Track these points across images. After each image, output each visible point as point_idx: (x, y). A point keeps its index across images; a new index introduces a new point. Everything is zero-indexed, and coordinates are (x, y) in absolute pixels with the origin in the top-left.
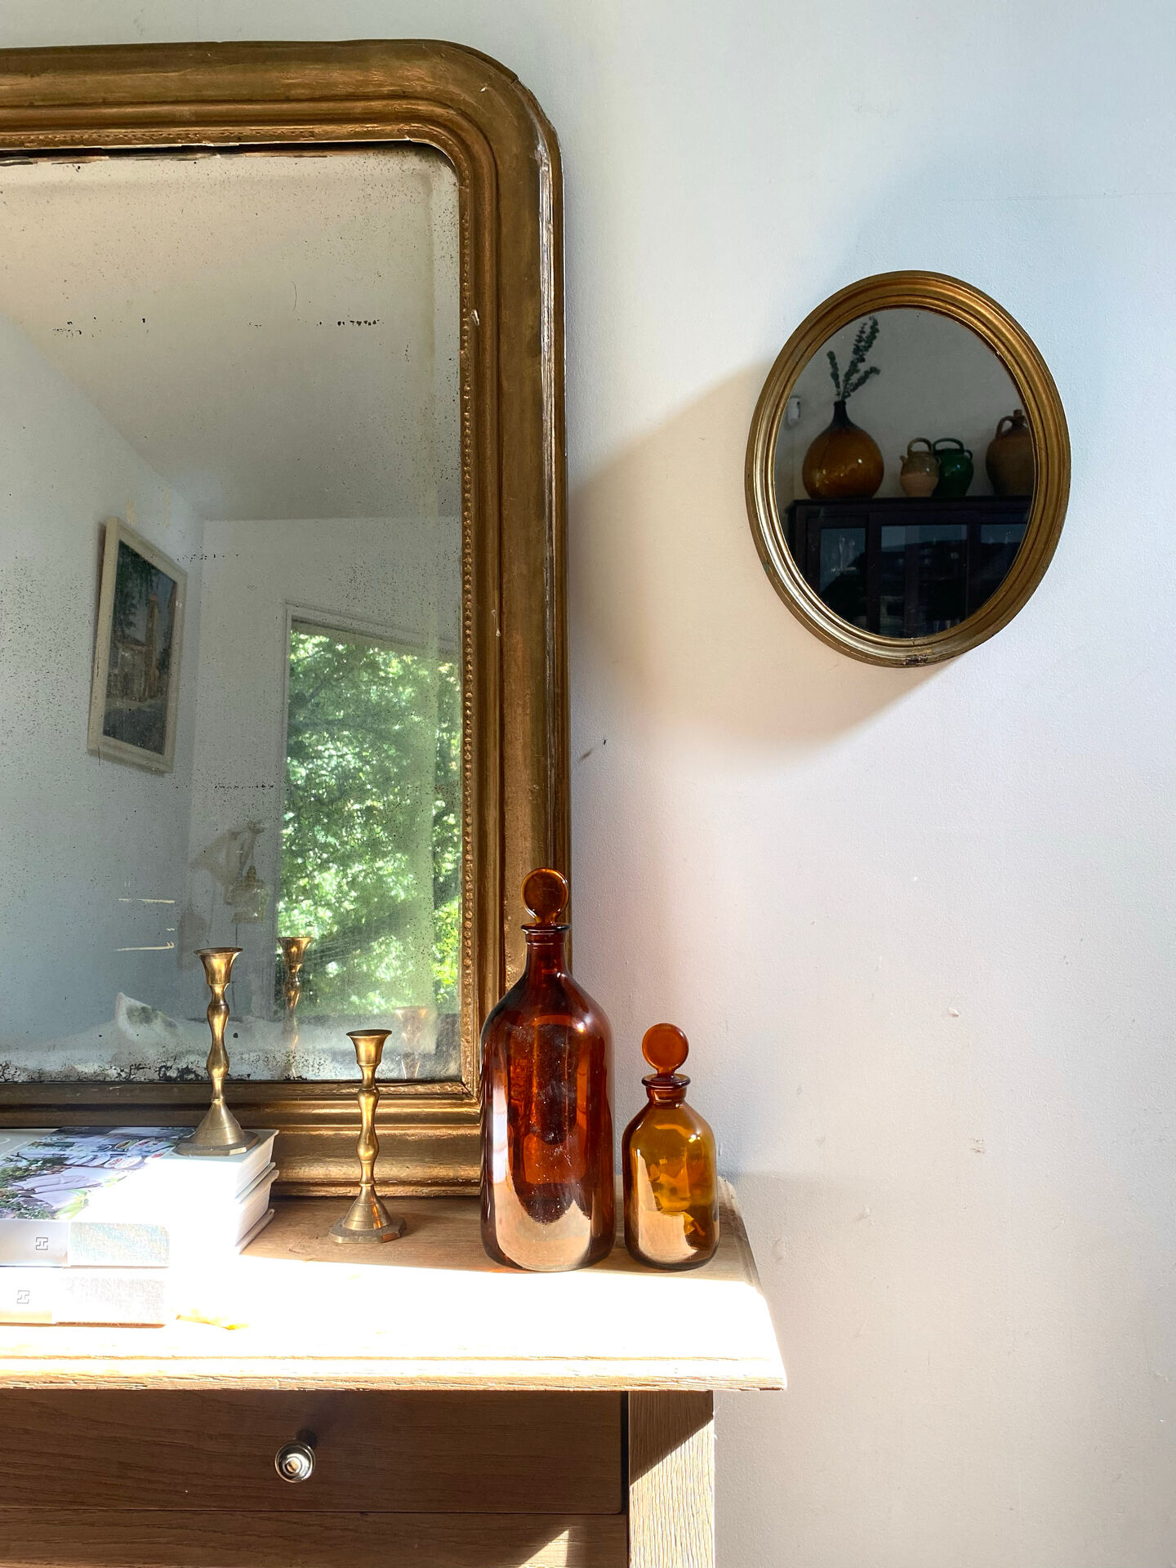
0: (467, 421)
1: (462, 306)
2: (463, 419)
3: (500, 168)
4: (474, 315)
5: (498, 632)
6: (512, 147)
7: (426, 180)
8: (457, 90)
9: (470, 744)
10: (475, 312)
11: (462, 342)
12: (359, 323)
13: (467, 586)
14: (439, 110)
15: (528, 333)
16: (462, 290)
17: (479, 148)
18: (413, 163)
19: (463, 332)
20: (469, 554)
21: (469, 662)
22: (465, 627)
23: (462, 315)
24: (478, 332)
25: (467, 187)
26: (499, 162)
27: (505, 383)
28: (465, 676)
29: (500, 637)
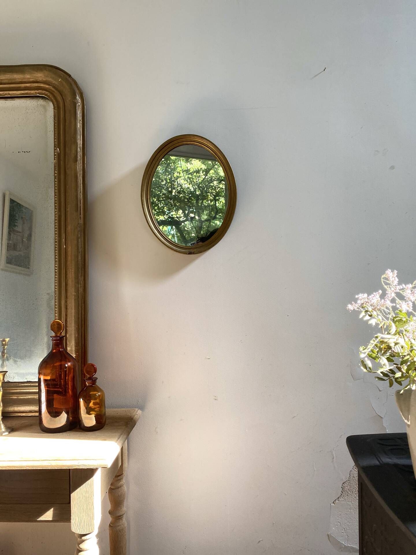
0: (56, 182)
1: (55, 147)
2: (55, 181)
3: (66, 104)
4: (58, 150)
5: (65, 246)
6: (69, 98)
7: (44, 107)
8: (52, 80)
9: (57, 280)
10: (58, 149)
11: (55, 158)
12: (25, 152)
13: (56, 232)
14: (47, 86)
15: (73, 156)
16: (55, 142)
17: (59, 98)
18: (41, 102)
19: (55, 155)
20: (56, 222)
21: (56, 255)
22: (55, 245)
23: (55, 150)
24: (59, 155)
25: (56, 110)
26: (65, 102)
27: (67, 170)
28: (55, 259)
29: (65, 248)
